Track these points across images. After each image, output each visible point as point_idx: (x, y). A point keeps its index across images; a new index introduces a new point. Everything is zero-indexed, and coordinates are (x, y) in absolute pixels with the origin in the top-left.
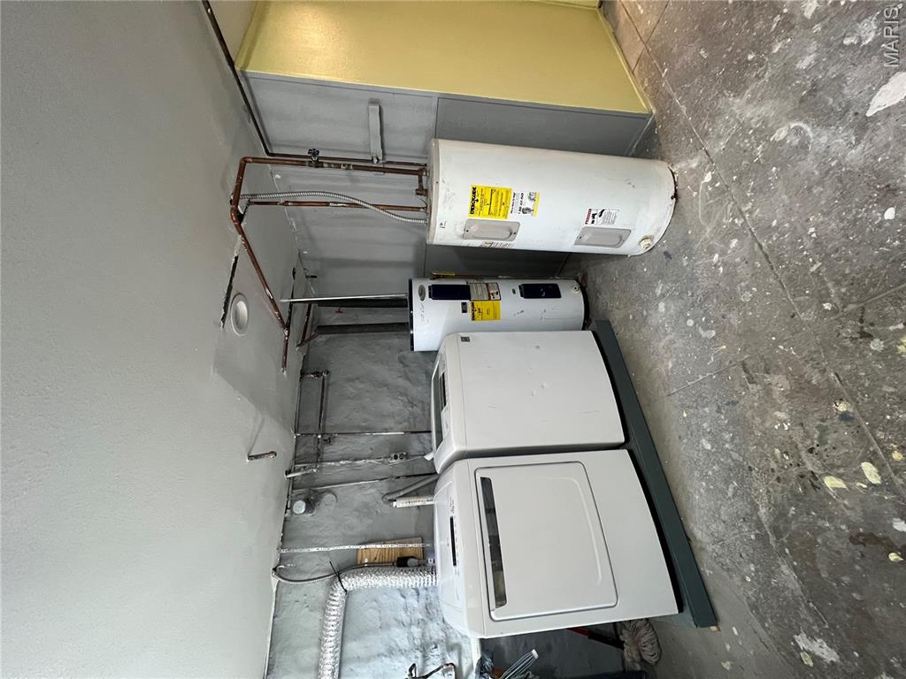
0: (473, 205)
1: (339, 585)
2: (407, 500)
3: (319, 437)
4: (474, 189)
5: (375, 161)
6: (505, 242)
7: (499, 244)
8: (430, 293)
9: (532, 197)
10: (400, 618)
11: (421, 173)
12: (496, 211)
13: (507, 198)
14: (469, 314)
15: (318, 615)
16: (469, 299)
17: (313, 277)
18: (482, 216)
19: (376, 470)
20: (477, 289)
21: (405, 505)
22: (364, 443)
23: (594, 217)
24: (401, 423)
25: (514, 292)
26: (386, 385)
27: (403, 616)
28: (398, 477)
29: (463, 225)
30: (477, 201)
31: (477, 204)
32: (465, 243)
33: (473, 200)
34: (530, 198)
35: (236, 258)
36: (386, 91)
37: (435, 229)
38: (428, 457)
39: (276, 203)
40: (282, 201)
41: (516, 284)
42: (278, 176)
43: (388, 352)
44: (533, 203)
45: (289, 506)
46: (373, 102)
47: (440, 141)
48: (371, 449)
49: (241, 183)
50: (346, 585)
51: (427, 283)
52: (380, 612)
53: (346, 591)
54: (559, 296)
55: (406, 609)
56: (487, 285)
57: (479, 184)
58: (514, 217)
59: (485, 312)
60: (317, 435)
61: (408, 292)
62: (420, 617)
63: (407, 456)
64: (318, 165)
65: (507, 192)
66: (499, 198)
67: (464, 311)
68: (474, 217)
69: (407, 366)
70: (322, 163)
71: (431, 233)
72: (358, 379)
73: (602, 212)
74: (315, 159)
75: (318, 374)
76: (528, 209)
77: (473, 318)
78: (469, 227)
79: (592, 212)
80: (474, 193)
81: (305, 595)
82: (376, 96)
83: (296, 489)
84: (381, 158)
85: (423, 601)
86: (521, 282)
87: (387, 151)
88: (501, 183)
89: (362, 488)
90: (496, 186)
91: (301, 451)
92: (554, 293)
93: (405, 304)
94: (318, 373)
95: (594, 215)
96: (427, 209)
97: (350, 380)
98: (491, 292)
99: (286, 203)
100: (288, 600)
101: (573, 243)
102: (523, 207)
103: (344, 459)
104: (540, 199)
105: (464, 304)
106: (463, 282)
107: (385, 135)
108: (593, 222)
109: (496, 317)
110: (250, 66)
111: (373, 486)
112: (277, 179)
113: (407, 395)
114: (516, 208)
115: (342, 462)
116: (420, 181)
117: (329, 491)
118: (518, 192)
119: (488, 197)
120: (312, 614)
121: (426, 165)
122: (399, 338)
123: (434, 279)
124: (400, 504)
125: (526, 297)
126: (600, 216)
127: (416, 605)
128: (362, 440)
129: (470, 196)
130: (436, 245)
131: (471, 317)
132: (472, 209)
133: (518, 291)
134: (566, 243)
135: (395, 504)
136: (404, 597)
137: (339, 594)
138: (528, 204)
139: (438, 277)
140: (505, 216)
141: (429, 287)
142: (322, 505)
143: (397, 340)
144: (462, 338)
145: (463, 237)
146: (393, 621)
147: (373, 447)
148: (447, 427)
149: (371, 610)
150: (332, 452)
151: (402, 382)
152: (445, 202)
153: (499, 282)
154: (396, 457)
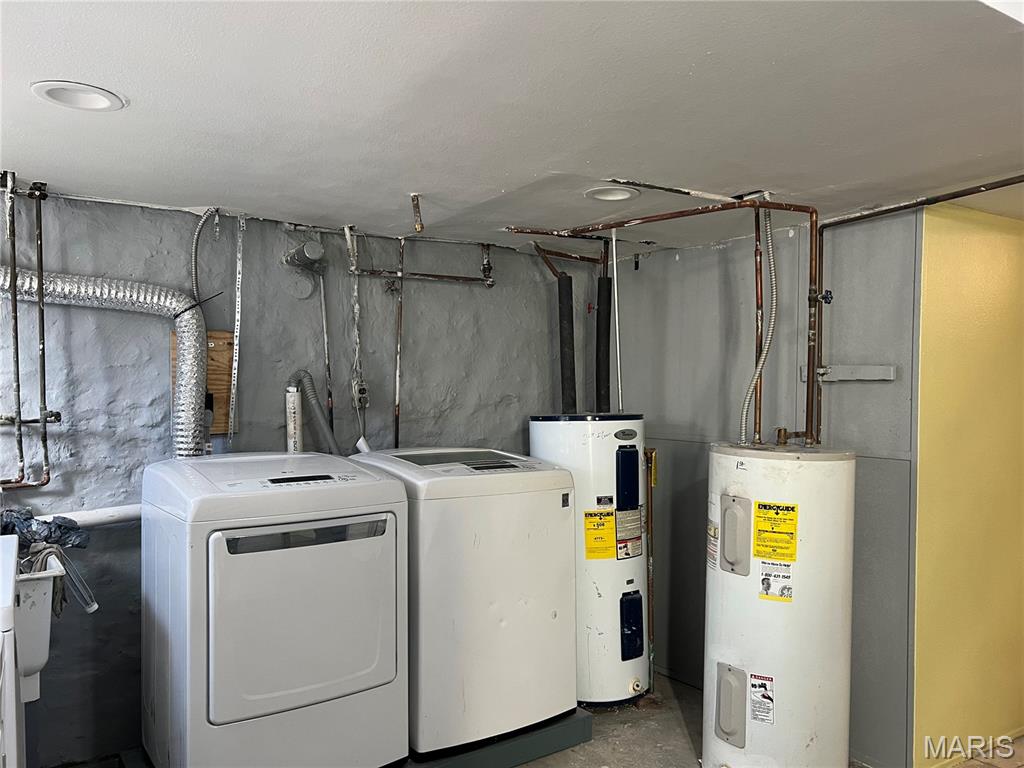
0: (771, 508)
1: (186, 306)
2: (298, 410)
3: (399, 274)
4: (793, 509)
5: (821, 371)
6: (718, 556)
7: (715, 548)
8: (625, 447)
9: (785, 592)
10: (121, 397)
11: (808, 437)
12: (764, 540)
13: (783, 555)
14: (595, 508)
15: (138, 273)
16: (619, 509)
17: (637, 264)
18: (756, 521)
19: (343, 360)
20: (632, 520)
21: (290, 406)
22: (384, 340)
23: (760, 686)
24: (410, 399)
25: (630, 582)
26: (467, 376)
27: (124, 402)
28: (330, 395)
29: (741, 495)
30: (777, 514)
31: (772, 513)
32: (715, 499)
33: (778, 507)
34: (784, 588)
35: (688, 193)
36: (913, 390)
37: (735, 454)
38: (361, 444)
39: (758, 239)
40: (762, 248)
41: (639, 585)
42: (791, 234)
43: (519, 379)
44: (778, 593)
45: (298, 228)
46: (898, 371)
47: (854, 461)
48: (374, 353)
49: (786, 209)
50: (187, 316)
51: (638, 443)
52: (133, 366)
53: (177, 316)
54: (625, 657)
55: (134, 407)
56: (639, 538)
57: (799, 514)
58: (757, 568)
59: (598, 533)
60: (402, 271)
61: (625, 413)
62: (120, 429)
63: (362, 408)
64: (813, 301)
65: (791, 556)
66: (780, 545)
67: (599, 501)
68: (754, 508)
69: (496, 409)
70: (815, 307)
71: (729, 449)
72: (478, 331)
73: (769, 698)
74: (818, 299)
75: (488, 269)
76: (768, 587)
77: (589, 515)
78: (739, 503)
79: (768, 683)
80: (787, 509)
81: (168, 253)
82: (907, 376)
83: (322, 237)
84: (825, 378)
85: (142, 434)
86: (643, 594)
87: (835, 387)
88: (803, 547)
89: (318, 337)
90: (798, 541)
91: (375, 245)
92: (630, 650)
93: (602, 409)
94: (490, 269)
95: (763, 686)
96: (758, 445)
97: (477, 319)
98: (629, 544)
99: (758, 252)
100: (164, 227)
101: (721, 661)
102: (772, 578)
103: (360, 310)
104: (783, 602)
105: (611, 500)
106: (641, 500)
107: (858, 385)
108: (754, 686)
109: (591, 551)
110: (930, 217)
111: (318, 355)
112: (788, 231)
113: (451, 408)
114: (769, 569)
115: (357, 306)
116: (797, 435)
117: (316, 286)
118: (791, 572)
119: (783, 528)
120: (142, 263)
121: (819, 442)
122: (539, 395)
123: (645, 454)
124: (293, 397)
125: (621, 601)
126: (764, 696)
127: (138, 422)
128: (388, 339)
129: (784, 503)
130: (708, 456)
131: (591, 511)
132: (765, 507)
133: (630, 589)
134: (722, 649)
135: (293, 389)
136: (151, 404)
137: (172, 304)
138: (776, 585)
139: (648, 460)
140: (758, 554)
141: (634, 446)
142: (297, 277)
143: (536, 392)
144: (567, 494)
145: (724, 495)
146: (118, 387)
147: (377, 355)
148: (444, 471)
149: (137, 352)
150: (371, 292)
151: (472, 400)
152: (773, 468)
153: (643, 558)
154: (362, 391)
